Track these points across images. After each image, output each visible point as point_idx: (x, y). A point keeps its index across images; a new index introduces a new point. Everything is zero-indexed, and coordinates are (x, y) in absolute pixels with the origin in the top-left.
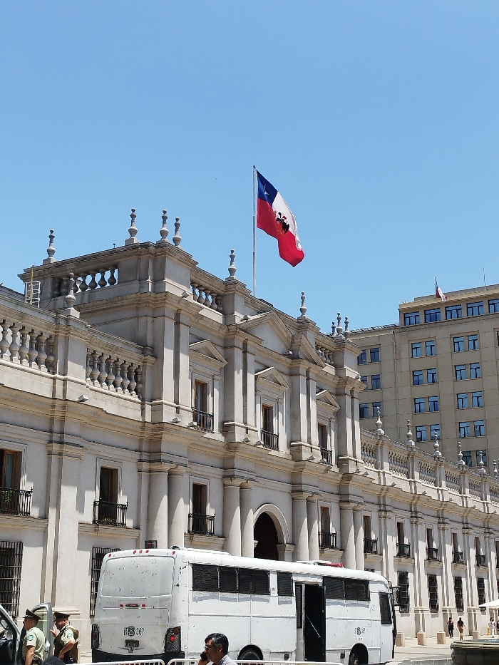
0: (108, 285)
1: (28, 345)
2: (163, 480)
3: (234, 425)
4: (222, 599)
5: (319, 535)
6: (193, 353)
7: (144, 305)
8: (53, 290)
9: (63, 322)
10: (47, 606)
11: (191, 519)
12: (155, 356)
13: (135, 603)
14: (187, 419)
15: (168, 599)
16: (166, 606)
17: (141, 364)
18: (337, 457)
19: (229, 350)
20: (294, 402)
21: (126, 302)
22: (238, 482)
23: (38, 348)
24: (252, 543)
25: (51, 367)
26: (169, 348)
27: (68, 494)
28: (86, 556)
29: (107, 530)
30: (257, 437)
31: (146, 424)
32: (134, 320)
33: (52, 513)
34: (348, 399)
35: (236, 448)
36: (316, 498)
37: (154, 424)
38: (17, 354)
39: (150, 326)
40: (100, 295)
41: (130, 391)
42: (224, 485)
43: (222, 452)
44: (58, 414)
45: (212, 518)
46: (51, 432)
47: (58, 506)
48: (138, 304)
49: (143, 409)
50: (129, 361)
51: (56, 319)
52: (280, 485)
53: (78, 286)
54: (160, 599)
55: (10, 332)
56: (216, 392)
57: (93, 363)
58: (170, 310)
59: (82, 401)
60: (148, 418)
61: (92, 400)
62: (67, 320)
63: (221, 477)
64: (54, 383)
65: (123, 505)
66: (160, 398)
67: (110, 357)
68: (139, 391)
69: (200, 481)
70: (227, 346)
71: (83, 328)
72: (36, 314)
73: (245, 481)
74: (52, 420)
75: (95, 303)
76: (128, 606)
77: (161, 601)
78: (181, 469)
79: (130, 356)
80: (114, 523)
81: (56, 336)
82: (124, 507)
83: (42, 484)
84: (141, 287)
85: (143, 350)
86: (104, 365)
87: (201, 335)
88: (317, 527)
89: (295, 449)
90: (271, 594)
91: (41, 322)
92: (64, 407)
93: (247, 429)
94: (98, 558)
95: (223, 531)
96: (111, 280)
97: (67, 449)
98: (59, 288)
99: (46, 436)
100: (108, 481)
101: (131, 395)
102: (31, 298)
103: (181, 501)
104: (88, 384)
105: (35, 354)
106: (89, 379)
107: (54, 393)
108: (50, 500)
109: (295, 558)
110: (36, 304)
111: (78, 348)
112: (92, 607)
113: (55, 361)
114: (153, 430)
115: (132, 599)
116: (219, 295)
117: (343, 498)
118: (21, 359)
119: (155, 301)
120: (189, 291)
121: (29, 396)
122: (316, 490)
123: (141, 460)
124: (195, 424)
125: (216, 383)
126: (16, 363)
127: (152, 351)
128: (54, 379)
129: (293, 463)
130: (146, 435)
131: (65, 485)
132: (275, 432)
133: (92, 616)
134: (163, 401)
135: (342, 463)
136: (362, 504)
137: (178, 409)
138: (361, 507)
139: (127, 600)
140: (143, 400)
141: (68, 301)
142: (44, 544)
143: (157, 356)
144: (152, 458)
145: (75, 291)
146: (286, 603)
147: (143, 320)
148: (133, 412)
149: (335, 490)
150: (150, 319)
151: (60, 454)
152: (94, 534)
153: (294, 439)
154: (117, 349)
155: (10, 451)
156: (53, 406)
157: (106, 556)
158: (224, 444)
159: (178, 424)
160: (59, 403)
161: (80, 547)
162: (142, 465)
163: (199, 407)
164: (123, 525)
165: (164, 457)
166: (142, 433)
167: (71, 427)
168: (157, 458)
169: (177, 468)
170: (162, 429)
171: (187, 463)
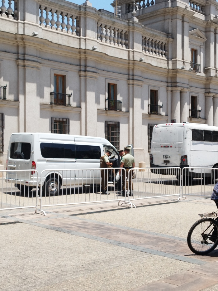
0: (151, 5)
1: (116, 36)
2: (178, 95)
3: (210, 69)
4: (205, 144)
6: (190, 35)
7: (168, 14)
8: (126, 10)
9: (131, 25)
10: (131, 146)
11: (191, 111)
12: (173, 38)
14: (188, 67)
15: (181, 144)
16: (181, 147)
17: (167, 42)
19: (208, 33)
21: (159, 13)
22: (212, 95)
23: (121, 37)
25: (127, 46)
26: (179, 34)
27: (137, 102)
28: (146, 128)
29: (154, 117)
31: (170, 70)
32: (163, 21)
33: (131, 110)
35: (211, 79)
37: (173, 69)
38: (112, 40)
39: (170, 24)
40: (147, 10)
41: (162, 55)
42: (206, 96)
43: (204, 82)
44: (131, 67)
45: (200, 111)
46: (129, 75)
47: (133, 107)
48: (165, 13)
49: (168, 63)
50: (161, 41)
51: (128, 23)
53: (137, 7)
55: (109, 30)
56: (202, 54)
57: (146, 43)
58: (179, 15)
59: (141, 60)
60: (170, 67)
61: (146, 60)
62: (133, 23)
63: (204, 93)
64: (129, 53)
65: (160, 106)
66: (176, 58)
67: (153, 39)
68: (166, 55)
69: (195, 95)
70: (207, 31)
71: (140, 27)
72: (119, 22)
73: (215, 94)
74: (129, 70)
75: (145, 15)
76: (165, 147)
77: (179, 144)
78: (186, 90)
79: (162, 38)
80: (157, 114)
81: (129, 31)
82: (161, 107)
83: (126, 97)
84: (166, 5)
85: (167, 35)
86: (150, 43)
87: (194, 27)
91: (121, 25)
92: (134, 64)
93: (216, 70)
94: (151, 128)
95: (205, 117)
96: (152, 3)
97: (136, 82)
98: (129, 9)
99: (127, 77)
100: (154, 95)
101: (163, 57)
102: (117, 14)
103: (186, 104)
104: (143, 53)
105: (120, 40)
106: (144, 50)
107: (129, 57)
108: (130, 104)
110: (119, 17)
111: (138, 36)
112: (150, 148)
113: (129, 43)
114: (173, 72)
115: (166, 144)
116: (203, 6)
118: (114, 43)
119: (173, 11)
120: (188, 5)
121: (118, 59)
123: (168, 86)
124: (192, 69)
125: (202, 49)
126: (112, 45)
127: (172, 36)
128: (129, 51)
130: (170, 75)
131: (136, 98)
133: (149, 152)
134: (177, 59)
137: (184, 62)
139: (164, 144)
140: (168, 59)
141: (133, 15)
142: (128, 123)
143: (174, 38)
144: (173, 85)
145: (136, 10)
147: (167, 21)
148: (164, 65)
150: (170, 20)
151: (133, 84)
152: (149, 118)
154: (156, 36)
155: (112, 84)
156: (129, 63)
157: (155, 127)
158: (205, 78)
159: (184, 69)
160: (131, 62)
161: (143, 124)
162: (168, 88)
163: (194, 61)
164: (161, 114)
165: (178, 84)
166: (168, 74)
167: (137, 72)
168: (175, 85)
169: (184, 89)
170: (177, 72)
171: (188, 87)
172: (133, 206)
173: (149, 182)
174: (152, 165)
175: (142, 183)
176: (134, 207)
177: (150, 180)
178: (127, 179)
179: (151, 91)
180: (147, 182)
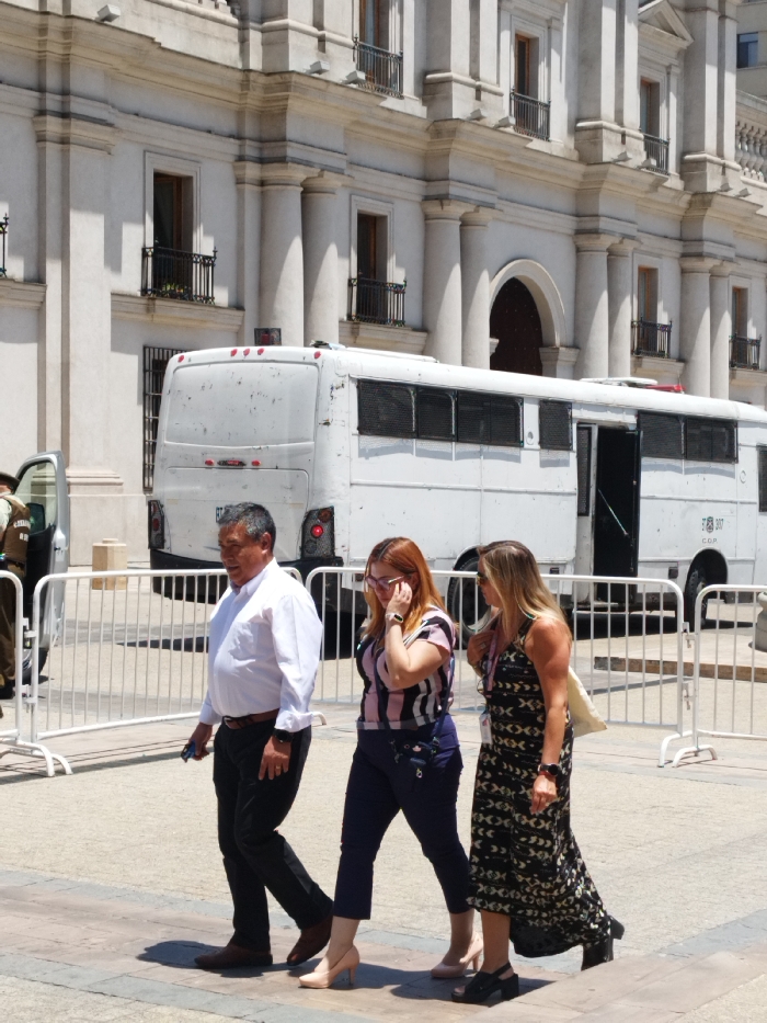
2: (289, 205)
3: (448, 81)
4: (421, 453)
5: (632, 326)
10: (53, 458)
11: (355, 289)
13: (238, 457)
14: (342, 66)
15: (307, 451)
16: (302, 466)
18: (682, 154)
20: (587, 26)
22: (457, 210)
24: (485, 344)
27: (86, 231)
28: (132, 366)
29: (170, 310)
30: (500, 108)
31: (252, 76)
33: (53, 271)
34: (712, 19)
35: (453, 132)
36: (629, 246)
37: (269, 74)
42: (427, 218)
43: (420, 143)
44: (55, 49)
45: (399, 289)
46: (41, 89)
47: (64, 256)
49: (243, 41)
52: (548, 219)
54: (290, 450)
56: (408, 2)
59: (106, 19)
60: (255, 62)
61: (128, 18)
63: (419, 199)
65: (206, 257)
66: (283, 15)
69: (374, 208)
73: (471, 208)
74: (41, 63)
76: (225, 464)
77: (293, 454)
78: (331, 180)
80: (187, 296)
82: (208, 262)
83: (28, 206)
88: (629, 310)
89: (586, 137)
90: (526, 446)
92: (67, 33)
93: (479, 90)
94: (155, 370)
95: (424, 317)
97: (78, 130)
99: (30, 98)
100: (172, 202)
101: (218, 7)
103: (332, 251)
108: (48, 242)
109: (578, 372)
112: (148, 470)
114: (267, 89)
115: (231, 451)
117: (690, 247)
122: (630, 230)
123: (241, 158)
124: (362, 76)
129: (581, 168)
130: (254, 99)
131: (78, 209)
132: (542, 98)
133: (147, 489)
134: (290, 21)
135: (690, 170)
136: (730, 260)
137: (322, 40)
138: (728, 268)
139: (220, 452)
140: (243, 18)
142: (40, 336)
144: (266, 153)
146: (556, 464)
148: (220, 48)
149: (673, 230)
151: (64, 141)
152: (146, 318)
153: (585, 113)
156: (43, 30)
157: (173, 361)
158: (425, 125)
159: (322, 76)
160: (55, 24)
161: (117, 346)
162: (244, 168)
163: (370, 35)
164: (207, 299)
165: (292, 151)
166: (243, 96)
167: (85, 80)
168: (277, 153)
169: (321, 176)
170: (286, 86)
171: (343, 165)
172: (59, 767)
173: (143, 644)
174: (160, 558)
175: (106, 647)
176: (61, 772)
177: (145, 630)
178: (25, 628)
179: (158, 176)
180: (132, 644)
